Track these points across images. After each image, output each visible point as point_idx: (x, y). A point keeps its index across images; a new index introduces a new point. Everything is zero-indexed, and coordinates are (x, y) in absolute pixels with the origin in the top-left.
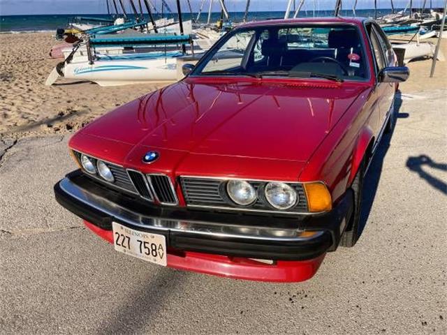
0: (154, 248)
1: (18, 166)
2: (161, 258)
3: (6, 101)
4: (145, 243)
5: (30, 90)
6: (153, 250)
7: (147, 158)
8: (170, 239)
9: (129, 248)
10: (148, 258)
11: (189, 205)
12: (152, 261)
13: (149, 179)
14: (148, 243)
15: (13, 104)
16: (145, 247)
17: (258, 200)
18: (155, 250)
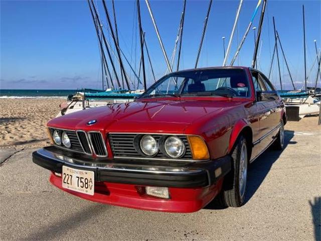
0: (86, 182)
1: (19, 160)
2: (91, 189)
3: (25, 130)
4: (81, 178)
5: (42, 125)
6: (86, 183)
7: (90, 123)
8: (97, 174)
9: (71, 184)
10: (82, 190)
11: (115, 157)
12: (85, 192)
13: (89, 136)
14: (83, 178)
15: (29, 132)
16: (81, 182)
17: (159, 151)
18: (87, 183)
